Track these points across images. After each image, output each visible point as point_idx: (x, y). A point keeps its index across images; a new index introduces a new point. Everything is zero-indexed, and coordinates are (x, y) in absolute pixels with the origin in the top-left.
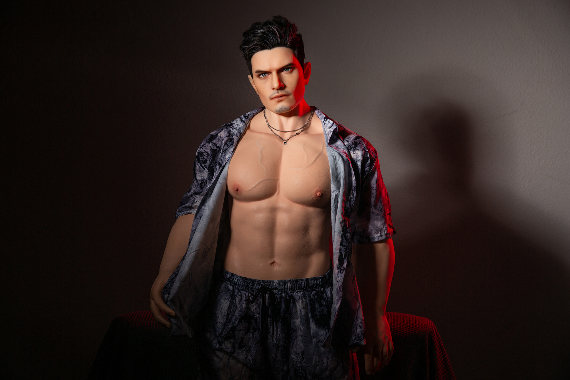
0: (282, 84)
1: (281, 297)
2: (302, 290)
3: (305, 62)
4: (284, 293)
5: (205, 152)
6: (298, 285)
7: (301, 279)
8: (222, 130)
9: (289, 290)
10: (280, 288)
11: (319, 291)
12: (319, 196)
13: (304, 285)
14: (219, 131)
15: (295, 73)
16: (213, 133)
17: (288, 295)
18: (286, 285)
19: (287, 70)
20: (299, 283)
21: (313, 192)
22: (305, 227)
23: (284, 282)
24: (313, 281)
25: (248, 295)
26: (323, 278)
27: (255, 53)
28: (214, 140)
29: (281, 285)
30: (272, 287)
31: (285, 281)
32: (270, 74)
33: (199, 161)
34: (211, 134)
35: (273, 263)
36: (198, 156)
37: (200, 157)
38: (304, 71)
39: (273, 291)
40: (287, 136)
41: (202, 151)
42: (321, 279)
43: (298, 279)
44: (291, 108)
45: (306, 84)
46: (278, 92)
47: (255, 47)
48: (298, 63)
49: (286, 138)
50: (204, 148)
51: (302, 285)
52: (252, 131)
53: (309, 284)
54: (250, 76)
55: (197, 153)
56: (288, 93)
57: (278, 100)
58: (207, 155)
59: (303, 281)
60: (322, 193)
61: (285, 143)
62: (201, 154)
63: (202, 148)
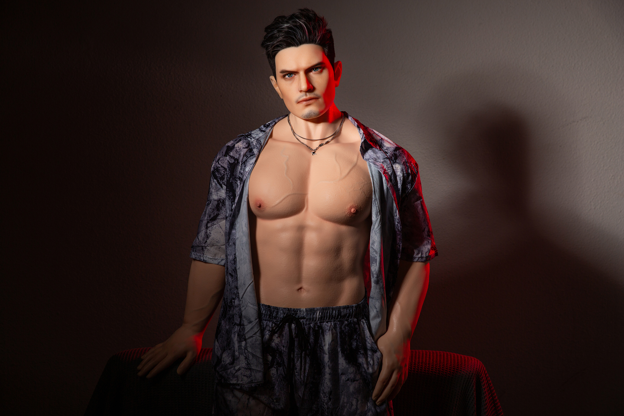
0: (311, 85)
1: (310, 328)
2: (333, 320)
3: (335, 62)
4: (312, 323)
5: (222, 166)
6: (328, 314)
7: (332, 307)
8: (240, 140)
9: (319, 320)
10: (308, 317)
11: (352, 322)
12: (353, 212)
13: (335, 314)
14: (236, 142)
15: (325, 73)
16: (230, 144)
17: (317, 325)
18: (314, 314)
19: (316, 69)
20: (330, 312)
21: (347, 208)
22: (337, 249)
23: (313, 311)
24: (345, 310)
25: (272, 325)
26: (356, 307)
27: (279, 50)
28: (231, 152)
29: (310, 314)
30: (299, 316)
31: (314, 309)
32: (296, 74)
33: (216, 178)
34: (227, 145)
35: (301, 288)
36: (213, 172)
37: (216, 173)
38: (334, 71)
39: (300, 321)
40: (315, 145)
41: (218, 165)
42: (354, 308)
43: (328, 308)
44: (321, 112)
45: (337, 86)
46: (306, 95)
47: (280, 44)
48: (328, 62)
49: (314, 148)
50: (220, 162)
51: (333, 314)
52: (275, 140)
53: (341, 313)
54: (272, 78)
55: (212, 168)
56: (317, 95)
57: (306, 104)
58: (224, 170)
59: (334, 309)
60: (356, 210)
61: (314, 153)
62: (217, 169)
63: (217, 163)
